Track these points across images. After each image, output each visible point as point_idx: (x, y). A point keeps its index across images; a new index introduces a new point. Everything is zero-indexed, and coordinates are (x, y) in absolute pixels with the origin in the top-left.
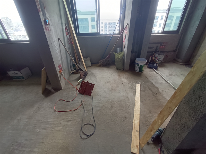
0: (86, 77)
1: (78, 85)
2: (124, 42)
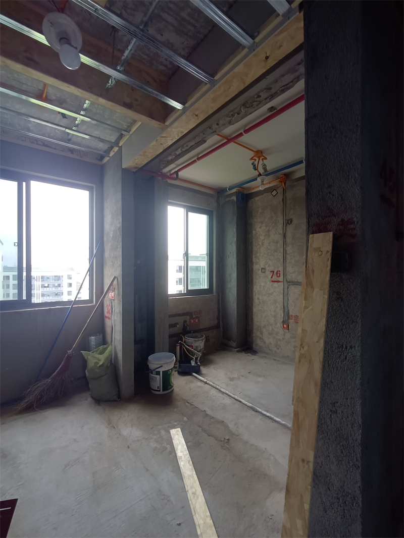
2: (109, 318)
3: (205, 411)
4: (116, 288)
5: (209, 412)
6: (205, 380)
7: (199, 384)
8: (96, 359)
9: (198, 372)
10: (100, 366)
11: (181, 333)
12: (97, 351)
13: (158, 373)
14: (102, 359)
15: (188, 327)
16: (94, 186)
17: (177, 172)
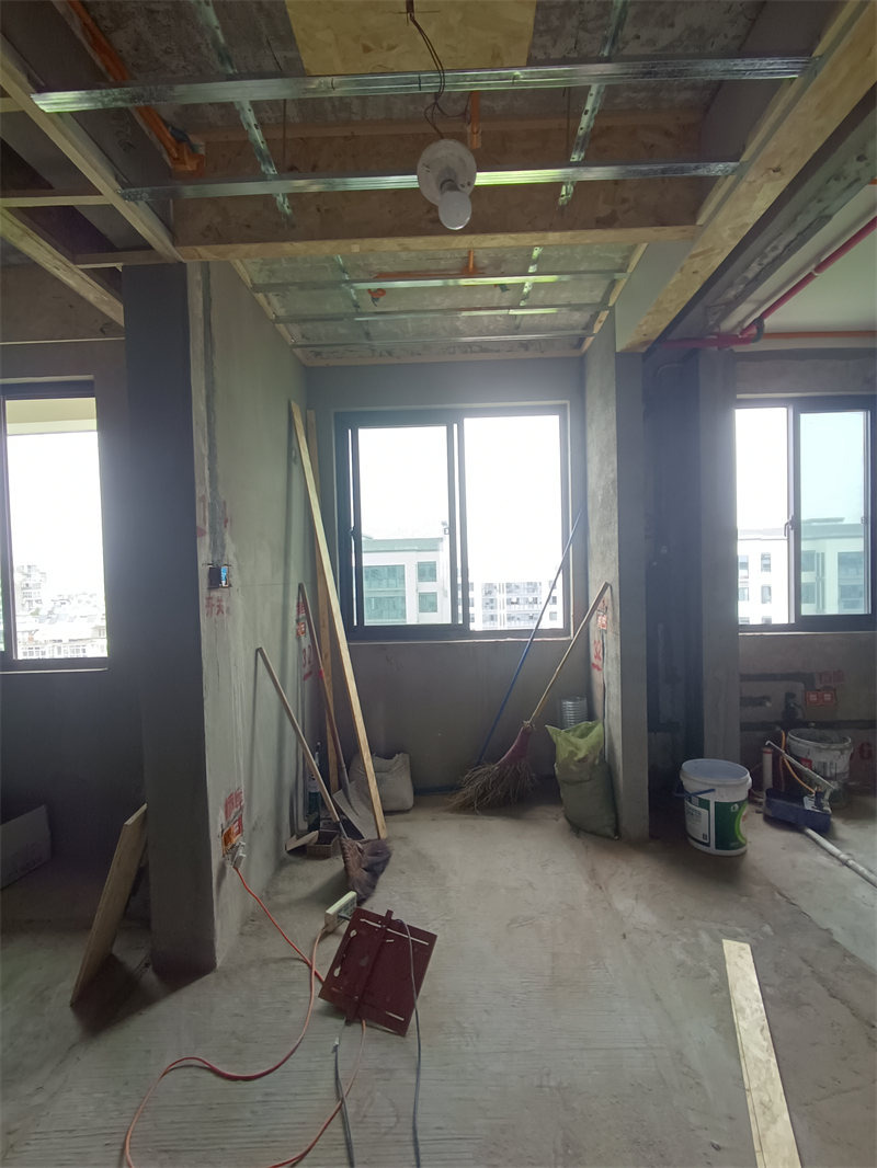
0: (382, 878)
1: (326, 934)
2: (599, 669)
3: (828, 931)
4: (610, 607)
5: (840, 936)
6: (843, 856)
7: (823, 859)
8: (573, 745)
9: (825, 830)
10: (579, 761)
11: (777, 723)
12: (575, 730)
13: (705, 804)
14: (584, 747)
15: (799, 711)
16: (568, 402)
17: (759, 322)
